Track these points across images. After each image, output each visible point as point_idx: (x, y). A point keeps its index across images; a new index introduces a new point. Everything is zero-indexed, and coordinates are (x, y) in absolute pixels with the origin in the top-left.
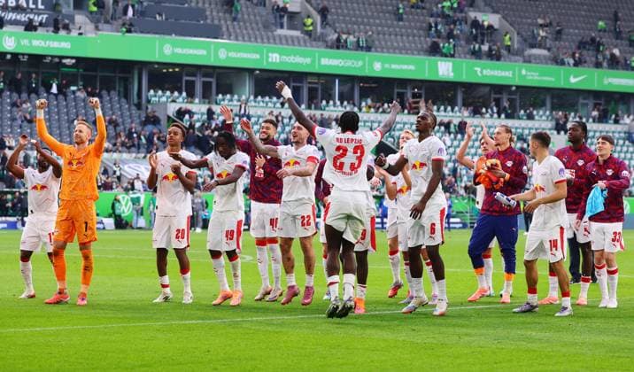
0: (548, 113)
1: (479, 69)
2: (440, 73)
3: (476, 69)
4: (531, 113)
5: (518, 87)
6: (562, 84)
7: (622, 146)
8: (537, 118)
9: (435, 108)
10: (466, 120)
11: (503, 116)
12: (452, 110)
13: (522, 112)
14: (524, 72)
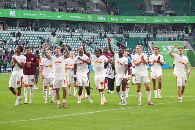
0: (49, 29)
1: (25, 13)
2: (11, 15)
3: (24, 13)
4: (44, 29)
5: (39, 20)
6: (55, 18)
7: (77, 41)
8: (46, 31)
9: (9, 28)
10: (20, 32)
11: (33, 30)
12: (15, 28)
13: (40, 29)
14: (41, 14)
